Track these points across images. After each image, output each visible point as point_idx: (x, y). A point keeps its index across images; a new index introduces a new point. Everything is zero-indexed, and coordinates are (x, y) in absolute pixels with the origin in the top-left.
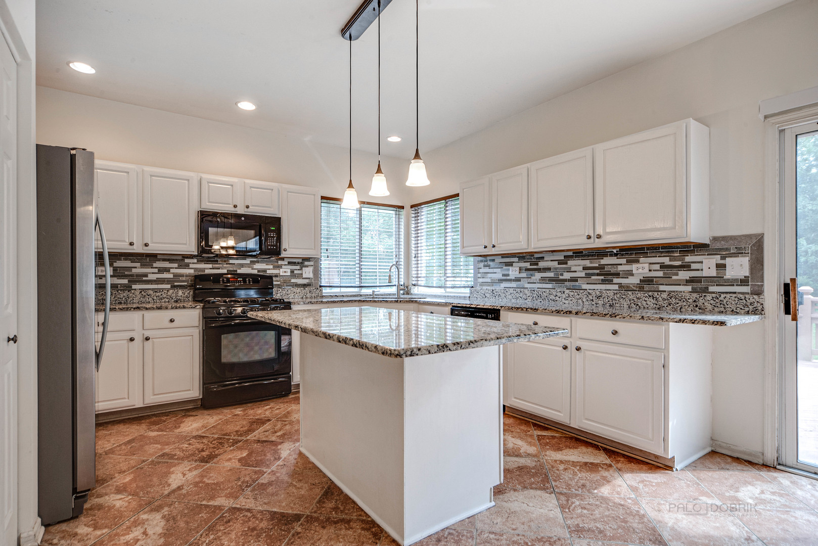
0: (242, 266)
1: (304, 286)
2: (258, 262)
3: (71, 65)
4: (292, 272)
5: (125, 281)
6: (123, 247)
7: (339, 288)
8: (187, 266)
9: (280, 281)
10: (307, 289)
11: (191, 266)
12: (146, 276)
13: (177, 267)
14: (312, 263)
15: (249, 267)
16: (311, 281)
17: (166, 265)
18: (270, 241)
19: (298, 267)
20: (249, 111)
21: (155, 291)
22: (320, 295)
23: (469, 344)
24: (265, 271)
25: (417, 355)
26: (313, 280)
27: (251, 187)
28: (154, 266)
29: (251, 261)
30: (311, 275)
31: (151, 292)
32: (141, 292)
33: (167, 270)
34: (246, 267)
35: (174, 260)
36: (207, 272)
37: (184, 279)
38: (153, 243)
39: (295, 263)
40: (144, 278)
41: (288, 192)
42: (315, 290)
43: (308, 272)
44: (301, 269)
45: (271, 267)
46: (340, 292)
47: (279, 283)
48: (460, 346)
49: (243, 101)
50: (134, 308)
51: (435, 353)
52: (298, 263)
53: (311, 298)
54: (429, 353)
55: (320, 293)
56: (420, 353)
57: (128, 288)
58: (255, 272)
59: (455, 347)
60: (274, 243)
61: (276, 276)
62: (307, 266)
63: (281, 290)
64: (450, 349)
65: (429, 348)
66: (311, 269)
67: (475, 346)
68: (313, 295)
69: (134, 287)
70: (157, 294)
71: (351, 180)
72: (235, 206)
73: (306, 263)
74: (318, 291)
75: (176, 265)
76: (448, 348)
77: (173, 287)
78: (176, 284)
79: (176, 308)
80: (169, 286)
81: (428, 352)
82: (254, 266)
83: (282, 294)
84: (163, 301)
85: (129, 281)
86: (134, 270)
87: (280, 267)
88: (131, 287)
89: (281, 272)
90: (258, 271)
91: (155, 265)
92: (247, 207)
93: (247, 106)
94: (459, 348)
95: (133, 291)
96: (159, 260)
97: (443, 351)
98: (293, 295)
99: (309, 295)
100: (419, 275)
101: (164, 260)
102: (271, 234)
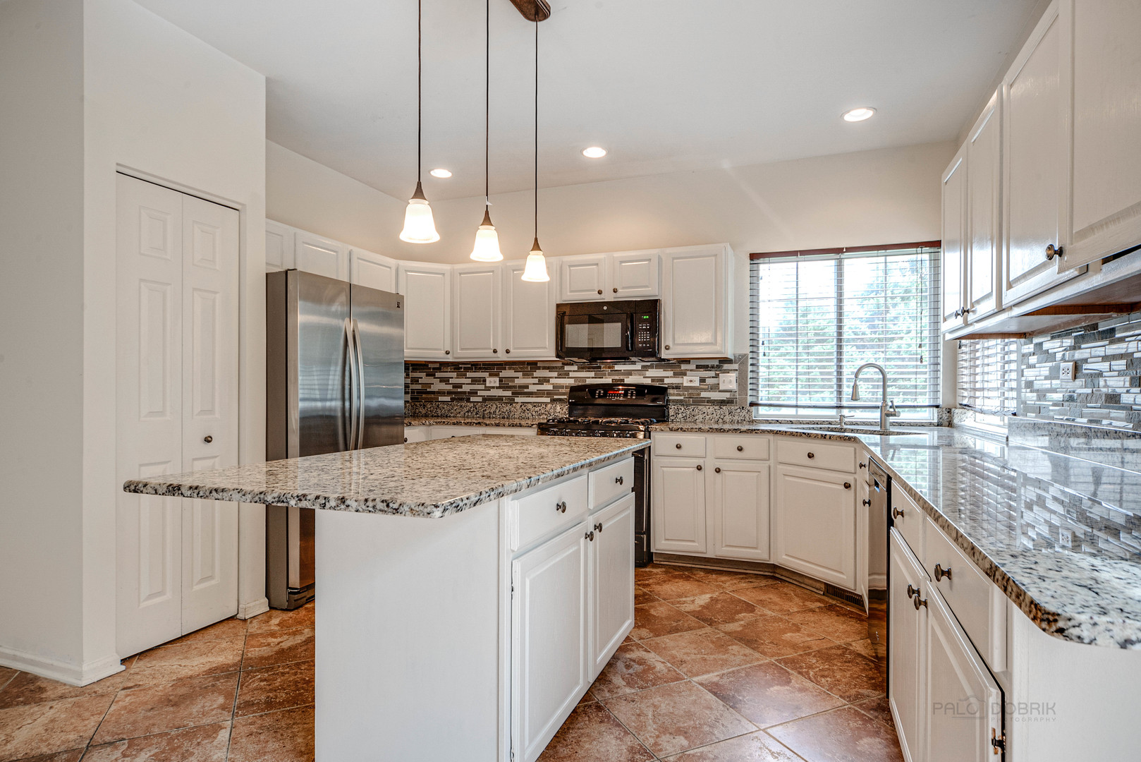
0: (629, 373)
1: (722, 403)
2: (651, 367)
3: (432, 173)
4: (702, 380)
5: (509, 393)
6: (486, 355)
7: (795, 409)
8: (566, 375)
9: (683, 395)
10: (724, 408)
11: (571, 374)
12: (527, 387)
13: (556, 376)
14: (736, 366)
15: (640, 375)
16: (734, 395)
17: (546, 373)
18: (641, 336)
19: (712, 373)
20: (599, 158)
21: (535, 405)
22: (747, 419)
23: (211, 492)
24: (661, 380)
25: (142, 492)
26: (737, 394)
27: (622, 262)
28: (534, 376)
29: (643, 367)
30: (734, 386)
31: (530, 406)
32: (521, 406)
33: (546, 380)
34: (635, 375)
35: (553, 368)
36: (589, 382)
37: (564, 391)
38: (515, 349)
39: (707, 367)
40: (525, 390)
41: (674, 259)
42: (739, 410)
43: (729, 381)
44: (717, 376)
45: (671, 373)
46: (797, 416)
47: (682, 398)
48: (196, 491)
49: (591, 146)
50: (476, 424)
51: (163, 494)
52: (713, 367)
53: (732, 422)
54: (156, 493)
55: (747, 416)
56: (144, 490)
57: (511, 401)
58: (648, 382)
59: (189, 493)
60: (646, 338)
61: (677, 387)
62: (727, 371)
63: (683, 409)
64: (182, 494)
65: (157, 487)
66: (733, 376)
67: (220, 497)
68: (736, 418)
69: (517, 400)
70: (537, 409)
71: (536, 239)
72: (600, 292)
73: (726, 366)
74: (744, 412)
75: (555, 374)
76: (180, 492)
77: (553, 401)
78: (555, 397)
79: (513, 426)
80: (548, 400)
81: (154, 492)
82: (647, 372)
83: (684, 414)
84: (541, 417)
85: (513, 393)
86: (517, 381)
87: (684, 374)
88: (514, 400)
89: (686, 381)
90: (653, 381)
91: (535, 374)
92: (615, 291)
93: (595, 153)
94: (195, 495)
95: (514, 405)
96: (539, 368)
97: (174, 495)
98: (701, 416)
99: (728, 418)
100: (978, 386)
101: (544, 368)
102: (642, 326)
